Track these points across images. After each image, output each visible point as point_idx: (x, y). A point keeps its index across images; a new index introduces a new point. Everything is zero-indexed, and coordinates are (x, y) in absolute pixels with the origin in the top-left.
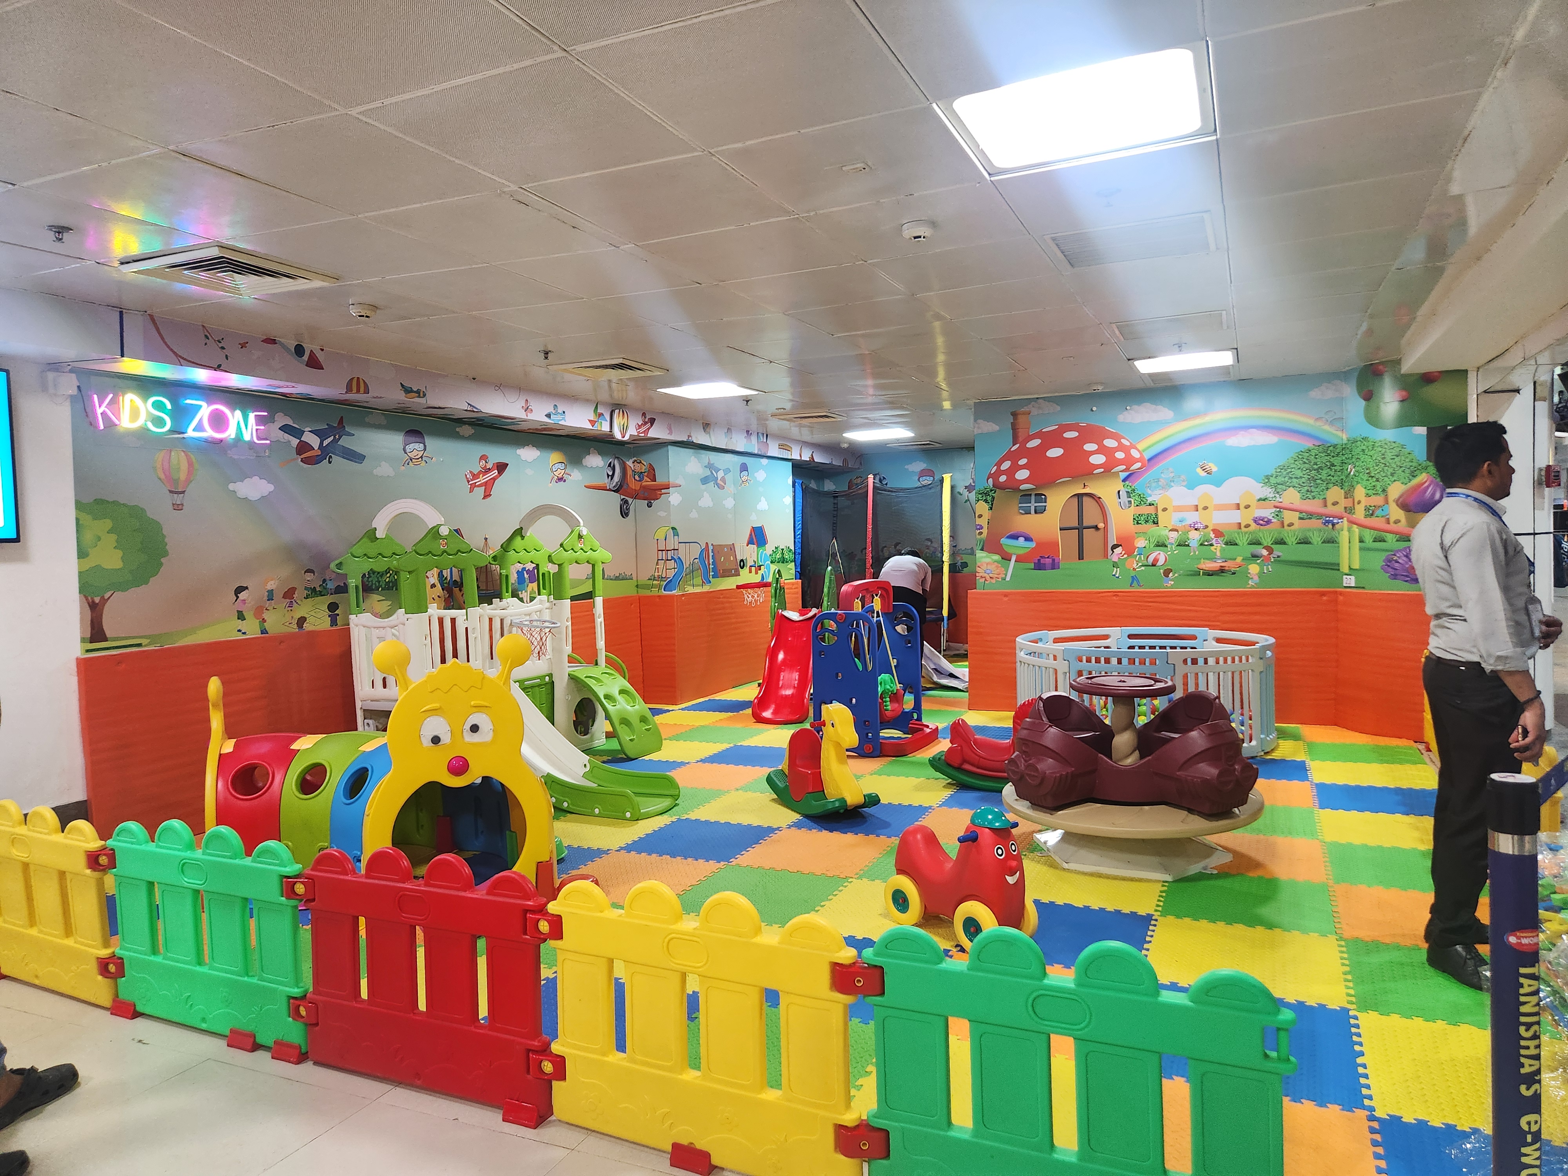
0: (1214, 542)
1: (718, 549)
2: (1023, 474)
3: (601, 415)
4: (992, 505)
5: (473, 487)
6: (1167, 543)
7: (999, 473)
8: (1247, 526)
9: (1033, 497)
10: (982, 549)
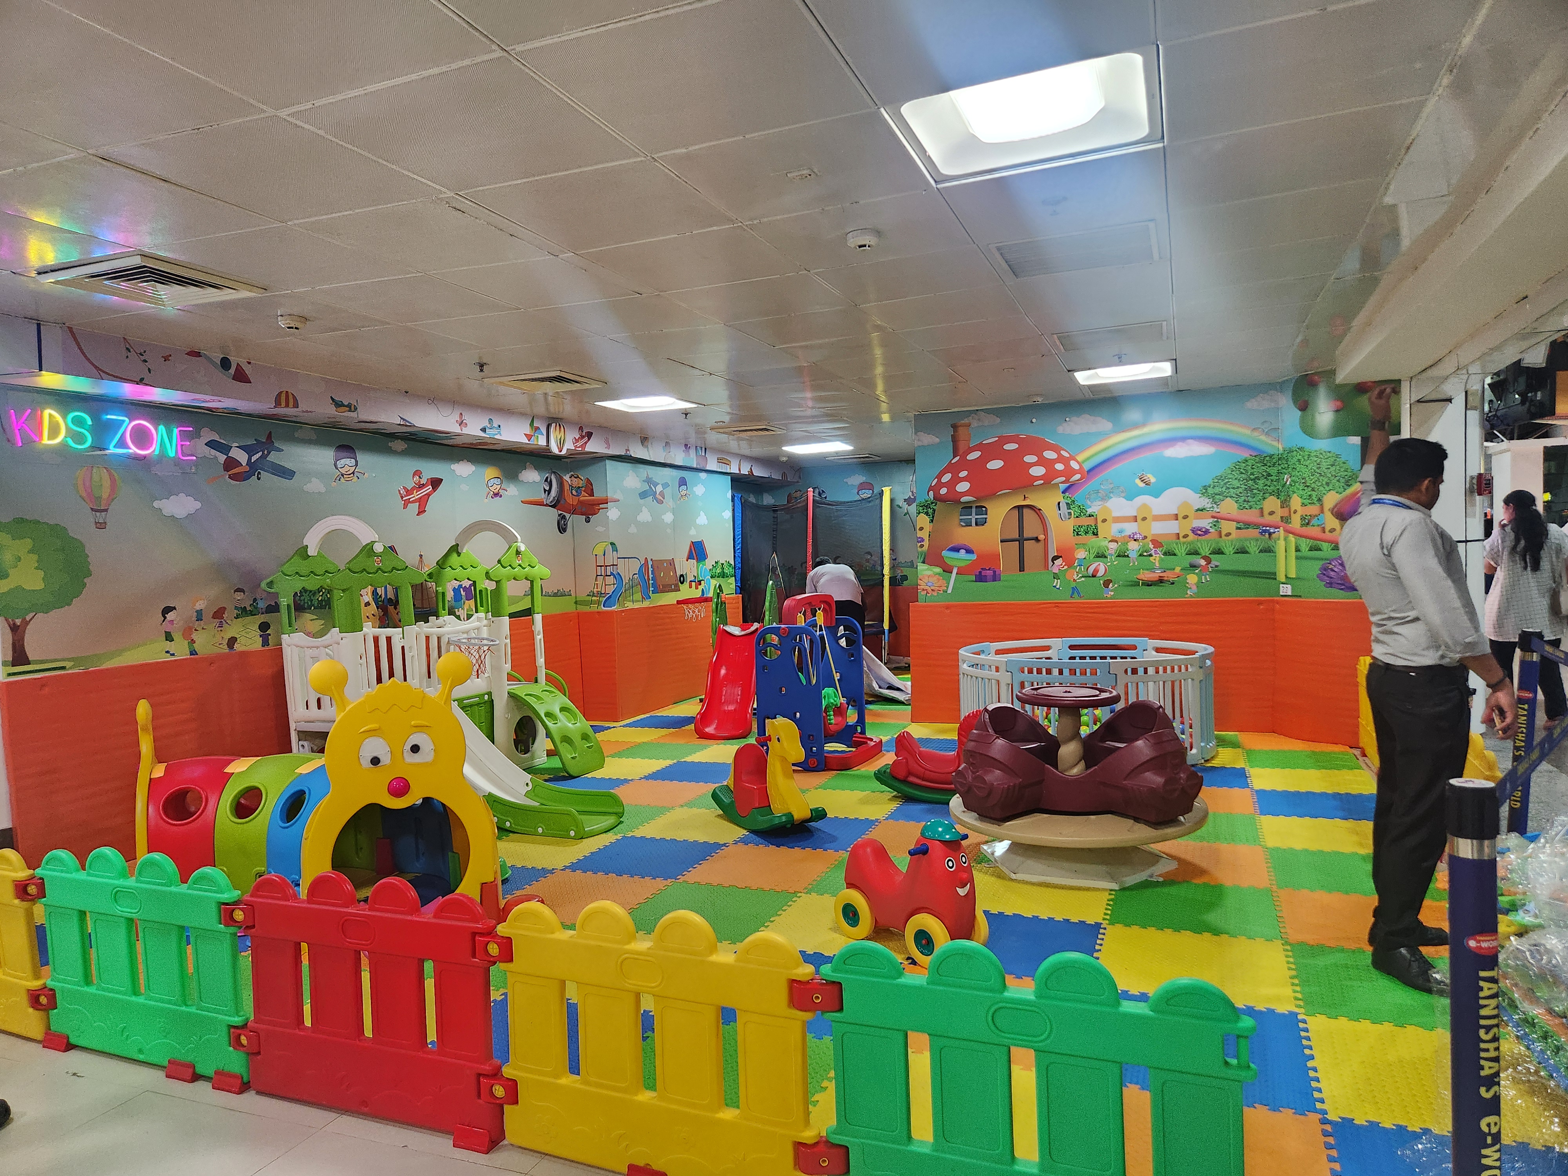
0: (1152, 552)
1: (658, 565)
2: (962, 487)
3: (537, 429)
4: (933, 517)
5: (406, 503)
6: (1106, 554)
7: (940, 485)
8: (1186, 536)
9: (974, 510)
10: (924, 562)
